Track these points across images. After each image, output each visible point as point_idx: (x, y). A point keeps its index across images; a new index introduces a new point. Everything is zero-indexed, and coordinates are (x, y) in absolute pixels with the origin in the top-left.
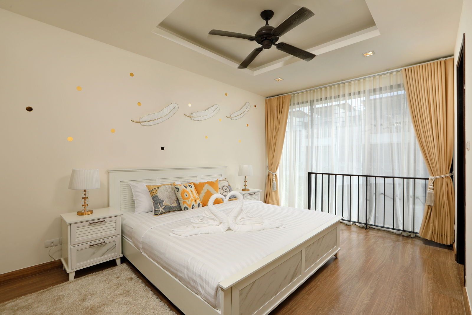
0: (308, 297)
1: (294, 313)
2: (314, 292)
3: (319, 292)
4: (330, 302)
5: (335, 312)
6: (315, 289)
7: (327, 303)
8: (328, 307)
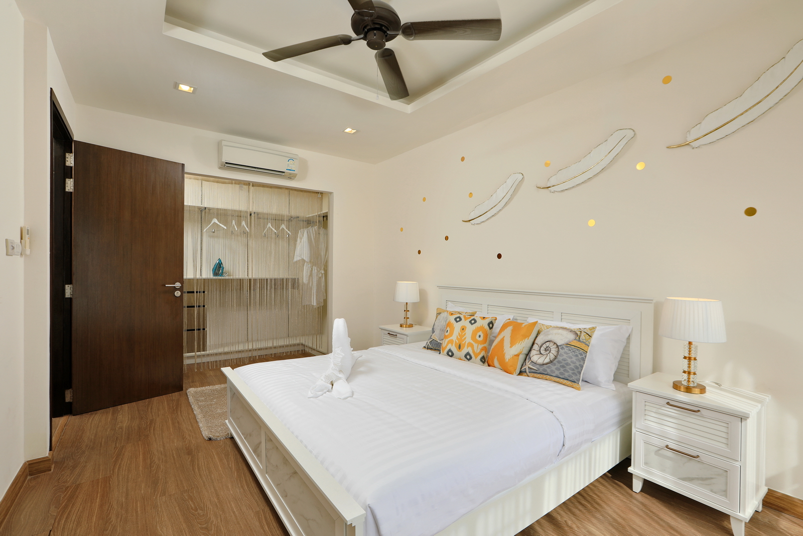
0: (252, 510)
1: (240, 486)
2: (257, 523)
3: (251, 530)
4: (220, 530)
5: (200, 526)
6: (262, 527)
7: (221, 526)
8: (214, 523)
